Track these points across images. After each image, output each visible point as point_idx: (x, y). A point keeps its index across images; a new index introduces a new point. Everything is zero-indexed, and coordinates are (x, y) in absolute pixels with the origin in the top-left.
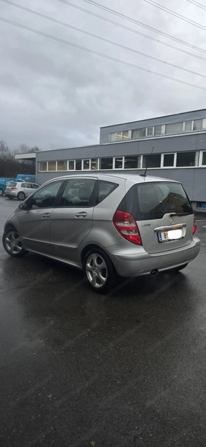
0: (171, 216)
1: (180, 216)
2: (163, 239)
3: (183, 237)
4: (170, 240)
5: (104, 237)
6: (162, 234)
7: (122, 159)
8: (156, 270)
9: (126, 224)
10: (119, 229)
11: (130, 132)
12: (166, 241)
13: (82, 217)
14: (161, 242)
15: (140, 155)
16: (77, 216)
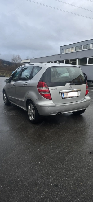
0: (70, 84)
1: (76, 84)
2: (65, 96)
3: (78, 96)
4: (69, 98)
5: (33, 95)
6: (65, 94)
7: (68, 61)
8: (60, 113)
9: (44, 88)
10: (40, 91)
11: (75, 48)
12: (67, 98)
13: (26, 85)
14: (64, 98)
15: (77, 59)
16: (24, 85)
